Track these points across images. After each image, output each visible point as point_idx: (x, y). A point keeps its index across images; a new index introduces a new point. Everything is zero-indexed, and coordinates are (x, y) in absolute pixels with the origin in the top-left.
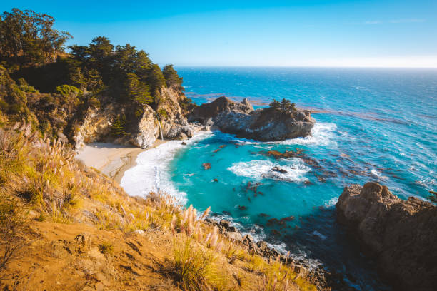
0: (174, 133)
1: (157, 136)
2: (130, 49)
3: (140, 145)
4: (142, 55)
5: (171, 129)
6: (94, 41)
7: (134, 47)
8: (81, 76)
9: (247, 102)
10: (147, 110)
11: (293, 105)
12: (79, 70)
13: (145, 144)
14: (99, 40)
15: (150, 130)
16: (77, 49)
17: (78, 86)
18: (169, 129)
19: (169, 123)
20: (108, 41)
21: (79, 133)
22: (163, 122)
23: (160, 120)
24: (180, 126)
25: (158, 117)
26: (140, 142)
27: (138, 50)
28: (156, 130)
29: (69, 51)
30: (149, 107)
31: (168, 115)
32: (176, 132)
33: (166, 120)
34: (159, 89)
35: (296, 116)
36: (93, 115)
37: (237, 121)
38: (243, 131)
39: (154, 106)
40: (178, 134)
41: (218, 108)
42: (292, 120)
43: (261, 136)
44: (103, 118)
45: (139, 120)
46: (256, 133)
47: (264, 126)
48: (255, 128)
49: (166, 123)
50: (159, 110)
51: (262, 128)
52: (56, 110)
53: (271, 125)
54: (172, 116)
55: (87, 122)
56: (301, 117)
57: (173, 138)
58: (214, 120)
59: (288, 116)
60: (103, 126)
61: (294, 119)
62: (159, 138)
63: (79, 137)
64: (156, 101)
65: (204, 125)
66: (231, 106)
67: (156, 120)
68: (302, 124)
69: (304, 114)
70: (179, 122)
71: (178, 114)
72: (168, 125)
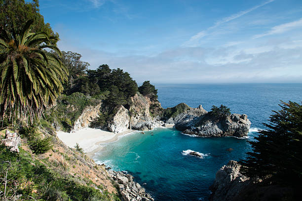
2: (119, 72)
3: (113, 131)
4: (127, 75)
6: (101, 66)
7: (122, 70)
8: (88, 87)
9: (201, 108)
10: (121, 109)
11: (229, 110)
12: (87, 84)
13: (116, 130)
14: (103, 66)
16: (89, 72)
17: (85, 93)
18: (136, 123)
19: (137, 118)
20: (108, 67)
21: (78, 120)
22: (132, 117)
23: (131, 116)
24: (144, 122)
25: (130, 114)
27: (124, 72)
28: (127, 122)
30: (123, 107)
31: (136, 113)
32: (140, 125)
33: (135, 117)
34: (133, 96)
35: (231, 118)
36: (88, 110)
37: (188, 121)
38: (189, 128)
39: (127, 107)
40: (142, 126)
41: (177, 111)
42: (228, 122)
43: (202, 133)
44: (94, 112)
45: (115, 115)
46: (197, 130)
47: (204, 124)
48: (198, 126)
49: (135, 118)
50: (130, 109)
51: (203, 126)
52: (69, 106)
53: (210, 124)
54: (139, 115)
55: (84, 114)
56: (235, 120)
57: (138, 129)
58: (174, 120)
59: (225, 118)
60: (93, 117)
61: (230, 120)
62: (129, 128)
63: (77, 122)
64: (129, 104)
65: (165, 122)
66: (188, 111)
67: (127, 115)
68: (235, 125)
69: (238, 117)
70: (144, 119)
71: (144, 113)
72: (136, 120)
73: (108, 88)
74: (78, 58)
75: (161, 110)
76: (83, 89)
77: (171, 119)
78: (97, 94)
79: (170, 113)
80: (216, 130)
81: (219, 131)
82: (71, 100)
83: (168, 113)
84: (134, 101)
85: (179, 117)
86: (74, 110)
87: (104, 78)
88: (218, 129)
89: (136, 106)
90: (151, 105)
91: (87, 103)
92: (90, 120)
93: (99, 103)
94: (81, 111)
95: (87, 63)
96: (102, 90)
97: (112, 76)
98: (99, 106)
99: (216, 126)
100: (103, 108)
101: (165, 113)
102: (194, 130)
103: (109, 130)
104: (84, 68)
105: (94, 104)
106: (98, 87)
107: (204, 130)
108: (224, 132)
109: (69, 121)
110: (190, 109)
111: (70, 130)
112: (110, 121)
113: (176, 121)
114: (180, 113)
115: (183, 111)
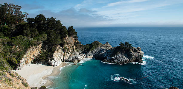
0: (71, 59)
1: (62, 60)
2: (53, 19)
3: (53, 65)
4: (59, 22)
5: (69, 57)
6: (38, 16)
7: (55, 19)
8: (29, 31)
9: (108, 44)
11: (131, 45)
12: (28, 29)
13: (55, 64)
14: (40, 15)
15: (59, 57)
16: (28, 19)
17: (27, 36)
19: (69, 53)
20: (44, 16)
21: (23, 58)
23: (64, 52)
24: (74, 56)
25: (64, 50)
26: (53, 63)
27: (57, 20)
28: (62, 57)
29: (25, 21)
30: (59, 46)
31: (68, 50)
32: (72, 58)
33: (67, 52)
34: (65, 37)
35: (133, 50)
36: (31, 49)
37: (103, 53)
38: (106, 58)
39: (62, 45)
40: (73, 60)
41: (94, 46)
42: (131, 53)
43: (116, 61)
44: (36, 51)
45: (54, 52)
46: (112, 59)
47: (117, 55)
48: (112, 56)
49: (67, 53)
50: (64, 47)
51: (116, 57)
52: (14, 47)
53: (120, 55)
54: (70, 51)
55: (28, 53)
56: (135, 51)
57: (70, 62)
58: (92, 52)
59: (129, 50)
60: (35, 55)
61: (132, 52)
62: (63, 61)
63: (23, 60)
64: (63, 43)
65: (86, 55)
67: (62, 52)
68: (136, 54)
69: (137, 49)
70: (74, 53)
71: (74, 49)
72: (68, 55)
73: (45, 31)
74: (19, 9)
75: (82, 46)
76: (25, 33)
77: (90, 53)
78: (36, 36)
79: (89, 48)
80: (125, 59)
81: (127, 59)
82: (16, 42)
83: (87, 48)
84: (66, 41)
85: (95, 50)
86: (18, 50)
87: (41, 24)
88: (126, 58)
89: (67, 44)
90: (75, 43)
91: (30, 44)
92: (33, 58)
93: (40, 44)
94: (25, 51)
95: (26, 13)
96: (41, 33)
97: (49, 23)
98: (40, 46)
99: (124, 56)
100: (43, 47)
101: (85, 48)
102: (110, 60)
103: (49, 64)
104: (23, 16)
105: (36, 45)
106: (37, 31)
107: (117, 59)
108: (130, 60)
109: (15, 60)
110: (101, 45)
111: (17, 68)
112: (51, 58)
113: (94, 53)
114: (96, 47)
115: (98, 46)
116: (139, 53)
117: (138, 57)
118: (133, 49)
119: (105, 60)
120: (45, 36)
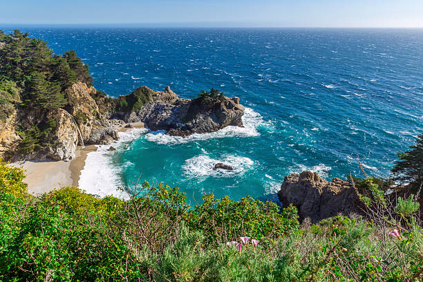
0: (97, 137)
1: (77, 143)
3: (62, 157)
5: (92, 133)
10: (63, 115)
11: (222, 94)
13: (67, 155)
15: (70, 138)
18: (89, 133)
19: (89, 125)
22: (82, 125)
23: (79, 125)
24: (103, 129)
25: (76, 120)
26: (61, 154)
28: (76, 137)
30: (64, 111)
31: (85, 116)
32: (99, 135)
33: (85, 123)
35: (226, 105)
37: (164, 114)
38: (174, 126)
39: (69, 108)
40: (103, 137)
41: (140, 101)
42: (223, 110)
43: (194, 130)
44: (7, 132)
47: (196, 118)
48: (187, 121)
49: (86, 126)
50: (75, 113)
51: (194, 121)
56: (230, 107)
57: (97, 143)
58: (137, 115)
59: (219, 105)
60: (8, 142)
61: (225, 108)
62: (79, 144)
64: (70, 102)
65: (126, 122)
66: (155, 97)
67: (73, 124)
68: (232, 113)
69: (233, 102)
70: (100, 123)
71: (97, 114)
72: (88, 129)
75: (109, 102)
77: (133, 115)
79: (127, 104)
83: (124, 105)
85: (145, 109)
88: (213, 122)
89: (80, 104)
92: (3, 149)
93: (10, 112)
98: (11, 119)
99: (211, 119)
100: (21, 118)
101: (118, 106)
102: (183, 129)
103: (53, 158)
105: (2, 116)
107: (198, 126)
108: (221, 125)
110: (156, 96)
112: (52, 143)
113: (142, 116)
114: (144, 103)
115: (148, 99)
116: (236, 109)
117: (235, 119)
118: (226, 103)
119: (174, 130)
120: (12, 88)
